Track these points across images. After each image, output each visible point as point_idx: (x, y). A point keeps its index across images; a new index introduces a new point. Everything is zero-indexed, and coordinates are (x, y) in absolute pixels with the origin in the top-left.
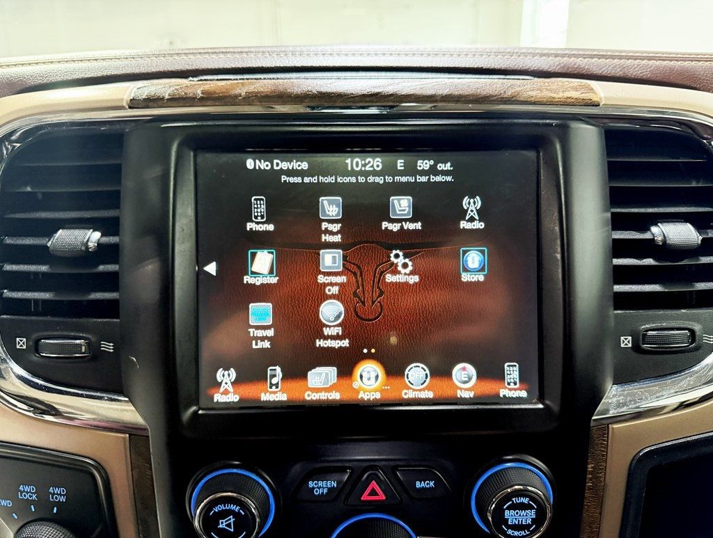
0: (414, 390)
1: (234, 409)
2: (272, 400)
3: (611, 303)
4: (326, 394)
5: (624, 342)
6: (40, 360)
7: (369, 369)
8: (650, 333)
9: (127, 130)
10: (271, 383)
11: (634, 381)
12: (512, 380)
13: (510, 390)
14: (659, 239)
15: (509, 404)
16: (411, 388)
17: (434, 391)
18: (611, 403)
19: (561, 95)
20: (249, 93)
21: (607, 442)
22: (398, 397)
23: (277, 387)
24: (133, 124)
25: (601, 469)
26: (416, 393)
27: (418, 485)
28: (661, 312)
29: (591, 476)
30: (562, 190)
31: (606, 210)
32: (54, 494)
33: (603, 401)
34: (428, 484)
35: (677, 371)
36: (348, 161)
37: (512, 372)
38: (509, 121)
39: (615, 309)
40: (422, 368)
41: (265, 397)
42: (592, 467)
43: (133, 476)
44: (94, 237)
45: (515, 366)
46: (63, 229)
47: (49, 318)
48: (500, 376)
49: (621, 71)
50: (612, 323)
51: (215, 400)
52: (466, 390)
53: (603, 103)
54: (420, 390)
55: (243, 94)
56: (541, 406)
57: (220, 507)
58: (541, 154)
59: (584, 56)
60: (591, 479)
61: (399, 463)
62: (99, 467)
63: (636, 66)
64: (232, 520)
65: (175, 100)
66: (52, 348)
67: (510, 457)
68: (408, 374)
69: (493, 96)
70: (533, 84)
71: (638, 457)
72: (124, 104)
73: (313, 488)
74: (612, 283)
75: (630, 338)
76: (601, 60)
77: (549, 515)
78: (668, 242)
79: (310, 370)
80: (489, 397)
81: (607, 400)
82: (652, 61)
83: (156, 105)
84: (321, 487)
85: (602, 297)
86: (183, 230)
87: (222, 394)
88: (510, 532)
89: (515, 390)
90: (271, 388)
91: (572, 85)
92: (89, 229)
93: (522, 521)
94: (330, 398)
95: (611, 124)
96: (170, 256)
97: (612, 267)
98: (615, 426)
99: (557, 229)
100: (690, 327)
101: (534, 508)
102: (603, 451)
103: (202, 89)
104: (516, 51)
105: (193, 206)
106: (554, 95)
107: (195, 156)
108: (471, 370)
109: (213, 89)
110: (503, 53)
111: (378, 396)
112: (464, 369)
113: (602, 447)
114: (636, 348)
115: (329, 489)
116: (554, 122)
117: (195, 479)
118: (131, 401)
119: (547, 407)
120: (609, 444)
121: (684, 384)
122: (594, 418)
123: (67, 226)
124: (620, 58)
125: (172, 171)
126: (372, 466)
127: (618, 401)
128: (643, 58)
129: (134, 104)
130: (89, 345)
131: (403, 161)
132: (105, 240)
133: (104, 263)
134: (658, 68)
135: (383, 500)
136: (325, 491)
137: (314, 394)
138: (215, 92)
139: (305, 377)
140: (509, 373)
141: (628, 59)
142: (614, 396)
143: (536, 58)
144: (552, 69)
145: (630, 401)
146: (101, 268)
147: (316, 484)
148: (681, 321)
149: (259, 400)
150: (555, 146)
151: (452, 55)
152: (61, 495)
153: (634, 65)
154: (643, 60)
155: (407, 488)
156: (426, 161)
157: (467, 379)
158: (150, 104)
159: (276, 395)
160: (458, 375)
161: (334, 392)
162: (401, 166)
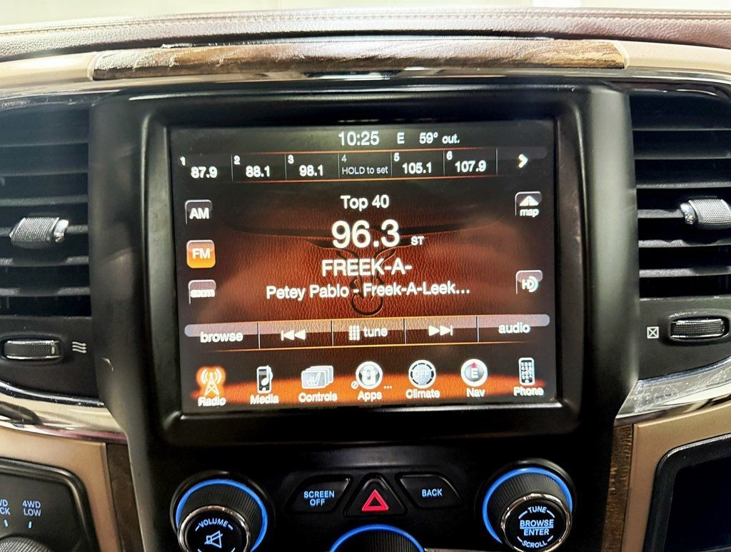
0: (419, 390)
1: (220, 413)
2: (262, 403)
3: (637, 290)
4: (323, 395)
5: (650, 333)
6: (8, 363)
7: (368, 368)
8: (681, 322)
9: (93, 105)
10: (260, 385)
11: (661, 376)
12: (527, 377)
13: (526, 387)
14: (690, 218)
15: (523, 403)
16: (415, 388)
17: (441, 391)
18: (636, 400)
19: (580, 56)
20: (228, 60)
21: (632, 443)
22: (401, 398)
23: (268, 389)
24: (99, 98)
25: (624, 472)
26: (422, 392)
27: (424, 493)
28: (691, 299)
29: (613, 480)
30: (583, 164)
31: (632, 187)
32: (27, 508)
33: (628, 397)
34: (434, 493)
35: (709, 363)
36: (342, 135)
37: (527, 368)
38: (522, 86)
39: (642, 296)
40: (428, 365)
41: (254, 400)
42: (615, 471)
43: (112, 489)
44: (61, 226)
45: (530, 361)
46: (26, 217)
47: (15, 317)
48: (513, 372)
49: (645, 31)
50: (638, 311)
51: (200, 405)
52: (476, 388)
53: (628, 65)
54: (425, 390)
55: (221, 61)
56: (559, 405)
57: (206, 522)
58: (559, 124)
59: (605, 16)
60: (614, 483)
61: (402, 470)
62: (75, 478)
63: (662, 26)
64: (220, 536)
65: (144, 70)
66: (19, 350)
67: (525, 462)
68: (412, 373)
69: (503, 59)
70: (550, 44)
71: (665, 459)
72: (89, 76)
73: (309, 499)
74: (638, 267)
75: (657, 328)
76: (624, 19)
77: (568, 523)
78: (700, 221)
79: (304, 369)
80: (501, 395)
81: (632, 397)
82: (681, 20)
83: (123, 76)
84: (317, 497)
85: (627, 284)
86: (157, 217)
87: (207, 397)
88: (525, 543)
89: (531, 387)
90: (261, 389)
91: (593, 45)
92: (55, 217)
93: (539, 532)
94: (327, 400)
95: (636, 90)
96: (143, 245)
97: (638, 251)
98: (641, 426)
99: (577, 208)
100: (724, 315)
101: (551, 517)
102: (628, 453)
103: (175, 56)
104: (529, 11)
105: (167, 189)
106: (572, 57)
107: (169, 133)
108: (482, 366)
109: (187, 57)
110: (515, 14)
111: (378, 396)
112: (474, 366)
113: (626, 449)
114: (664, 339)
115: (326, 500)
116: (573, 87)
117: (180, 491)
118: (107, 406)
119: (565, 406)
120: (634, 446)
121: (717, 377)
122: (618, 417)
123: (30, 214)
124: (645, 17)
125: (143, 149)
126: (373, 473)
127: (644, 398)
128: (669, 17)
129: (99, 75)
130: (59, 346)
131: (403, 134)
132: (74, 229)
133: (71, 256)
134: (686, 27)
135: (385, 511)
136: (323, 502)
137: (309, 396)
138: (190, 60)
139: (298, 376)
140: (523, 369)
141: (654, 18)
142: (640, 392)
143: (552, 18)
144: (570, 31)
145: (657, 398)
146: (70, 260)
147: (311, 495)
148: (713, 309)
149: (247, 404)
150: (574, 115)
151: (458, 17)
152: (35, 508)
153: (660, 24)
154: (670, 19)
155: (413, 497)
156: (430, 134)
157: (477, 377)
158: (117, 75)
159: (267, 397)
160: (468, 372)
161: (331, 393)
162: (401, 140)
